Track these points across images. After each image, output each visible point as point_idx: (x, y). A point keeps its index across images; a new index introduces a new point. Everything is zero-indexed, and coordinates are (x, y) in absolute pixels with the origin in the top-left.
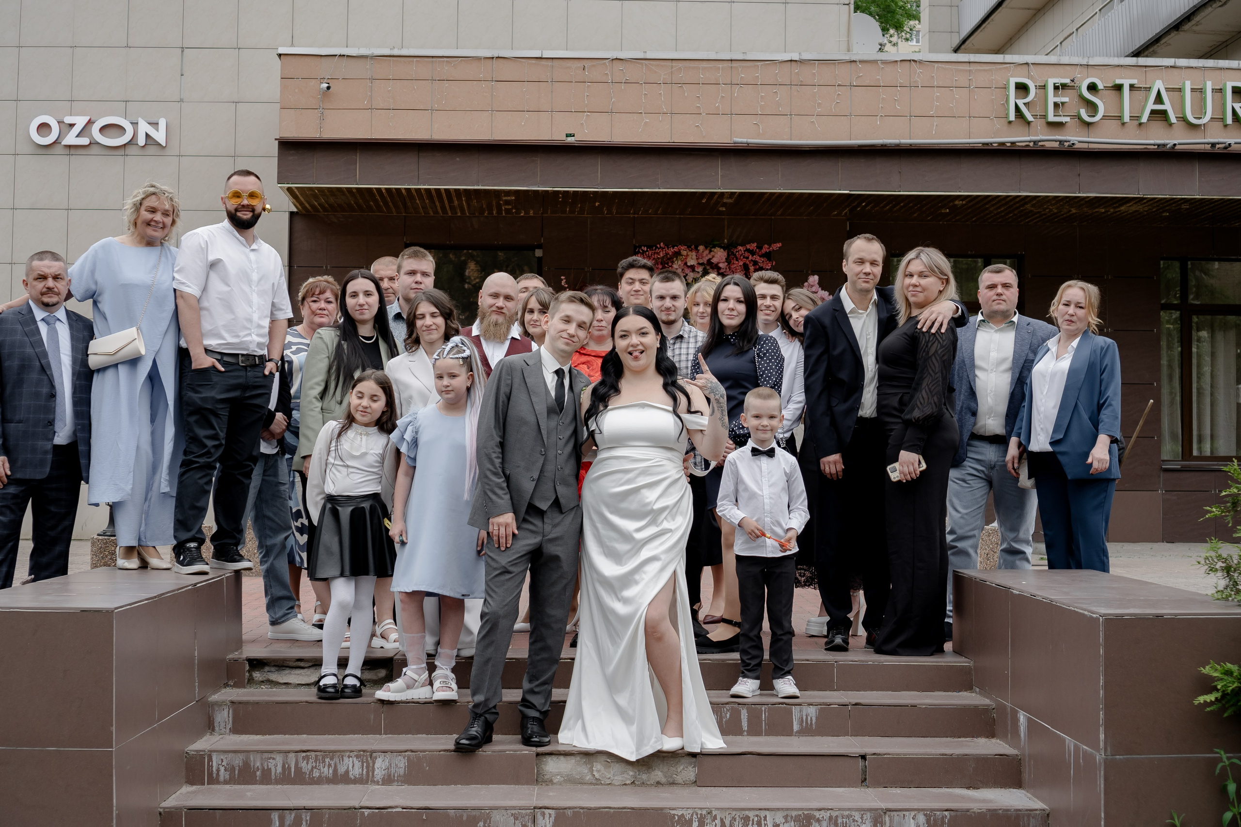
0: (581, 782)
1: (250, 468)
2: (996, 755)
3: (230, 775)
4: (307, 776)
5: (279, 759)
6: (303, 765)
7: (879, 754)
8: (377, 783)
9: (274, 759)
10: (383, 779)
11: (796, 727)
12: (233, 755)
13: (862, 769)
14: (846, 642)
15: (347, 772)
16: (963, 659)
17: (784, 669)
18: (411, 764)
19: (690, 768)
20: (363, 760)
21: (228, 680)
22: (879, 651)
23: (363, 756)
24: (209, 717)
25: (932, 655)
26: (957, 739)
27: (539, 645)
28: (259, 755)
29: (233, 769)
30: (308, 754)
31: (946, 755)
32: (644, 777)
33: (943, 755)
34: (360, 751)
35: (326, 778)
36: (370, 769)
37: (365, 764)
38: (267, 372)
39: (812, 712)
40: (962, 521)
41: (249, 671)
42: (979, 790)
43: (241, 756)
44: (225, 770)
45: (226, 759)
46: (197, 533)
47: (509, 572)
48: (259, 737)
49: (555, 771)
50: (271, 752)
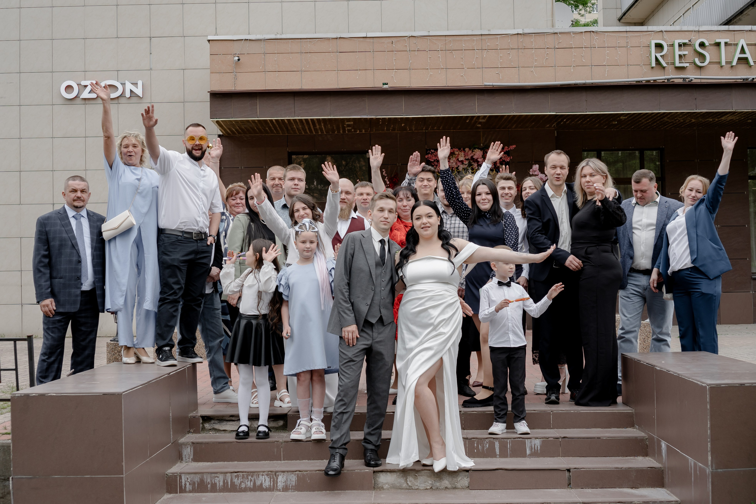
0: (401, 488)
1: (200, 301)
2: (648, 468)
3: (192, 487)
4: (238, 487)
5: (221, 477)
6: (235, 480)
7: (578, 469)
8: (280, 490)
9: (218, 477)
10: (283, 488)
11: (528, 452)
12: (194, 475)
13: (568, 478)
14: (558, 398)
15: (261, 484)
16: (628, 408)
17: (520, 417)
18: (299, 479)
19: (465, 479)
20: (270, 477)
21: (190, 429)
22: (578, 404)
23: (271, 474)
24: (179, 452)
25: (609, 405)
26: (625, 458)
27: (373, 406)
28: (209, 475)
29: (194, 483)
30: (238, 474)
31: (618, 468)
32: (438, 484)
33: (616, 468)
34: (269, 471)
35: (249, 488)
36: (275, 482)
37: (272, 480)
38: (209, 243)
39: (538, 442)
40: (628, 322)
41: (202, 423)
42: (638, 489)
43: (199, 476)
44: (190, 484)
45: (190, 478)
46: (169, 341)
47: (353, 361)
48: (209, 463)
49: (384, 481)
50: (216, 473)
